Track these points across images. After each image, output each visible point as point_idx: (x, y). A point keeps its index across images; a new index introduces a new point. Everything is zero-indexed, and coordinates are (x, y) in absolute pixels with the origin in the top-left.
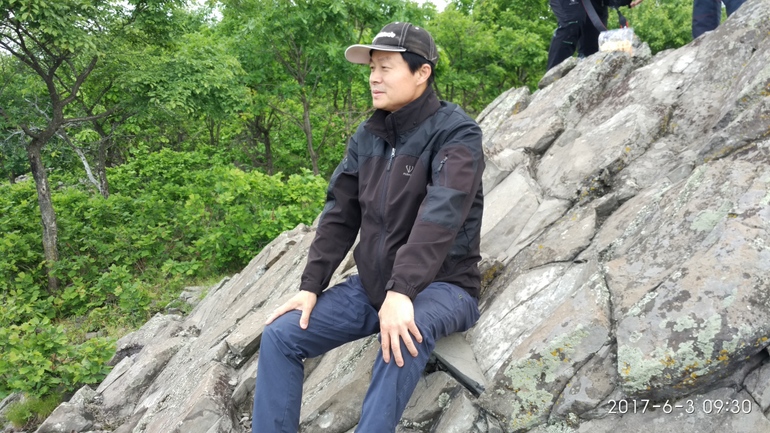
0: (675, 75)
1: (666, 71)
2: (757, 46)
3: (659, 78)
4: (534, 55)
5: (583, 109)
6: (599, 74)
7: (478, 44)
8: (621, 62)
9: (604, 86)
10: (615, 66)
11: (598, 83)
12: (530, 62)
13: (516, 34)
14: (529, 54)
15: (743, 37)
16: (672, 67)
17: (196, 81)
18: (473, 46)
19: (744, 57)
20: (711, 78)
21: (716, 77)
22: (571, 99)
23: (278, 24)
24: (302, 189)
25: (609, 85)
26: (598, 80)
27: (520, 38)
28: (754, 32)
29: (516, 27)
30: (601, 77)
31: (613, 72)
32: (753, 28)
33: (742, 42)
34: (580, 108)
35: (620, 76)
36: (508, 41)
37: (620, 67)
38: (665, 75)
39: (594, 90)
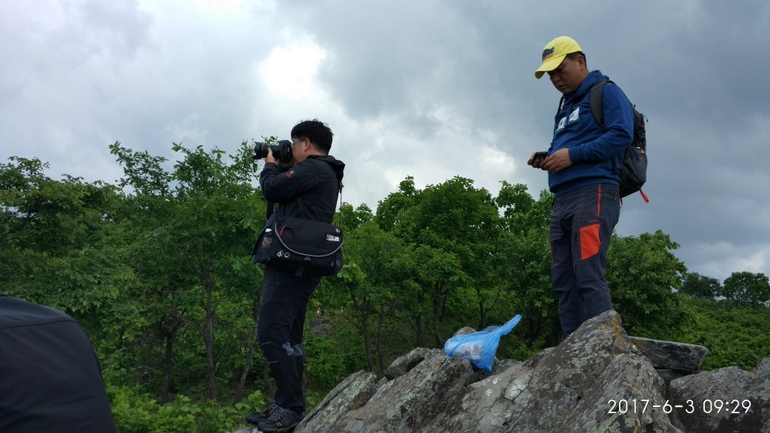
0: (506, 403)
1: (498, 395)
2: (582, 394)
3: (490, 404)
4: (450, 274)
5: (415, 423)
6: (435, 383)
7: (395, 260)
8: (459, 371)
9: (440, 396)
10: (452, 376)
11: (433, 393)
12: (446, 280)
13: (434, 252)
14: (445, 273)
15: (569, 380)
16: (505, 390)
17: (76, 297)
18: (390, 262)
19: (569, 405)
20: (536, 423)
21: (540, 423)
22: (403, 410)
23: (186, 234)
24: (171, 423)
25: (447, 395)
26: (433, 389)
27: (437, 256)
28: (579, 376)
29: (434, 246)
30: (437, 386)
31: (451, 381)
32: (579, 371)
33: (568, 386)
34: (411, 422)
35: (457, 386)
36: (426, 258)
37: (458, 376)
38: (497, 400)
39: (429, 400)
